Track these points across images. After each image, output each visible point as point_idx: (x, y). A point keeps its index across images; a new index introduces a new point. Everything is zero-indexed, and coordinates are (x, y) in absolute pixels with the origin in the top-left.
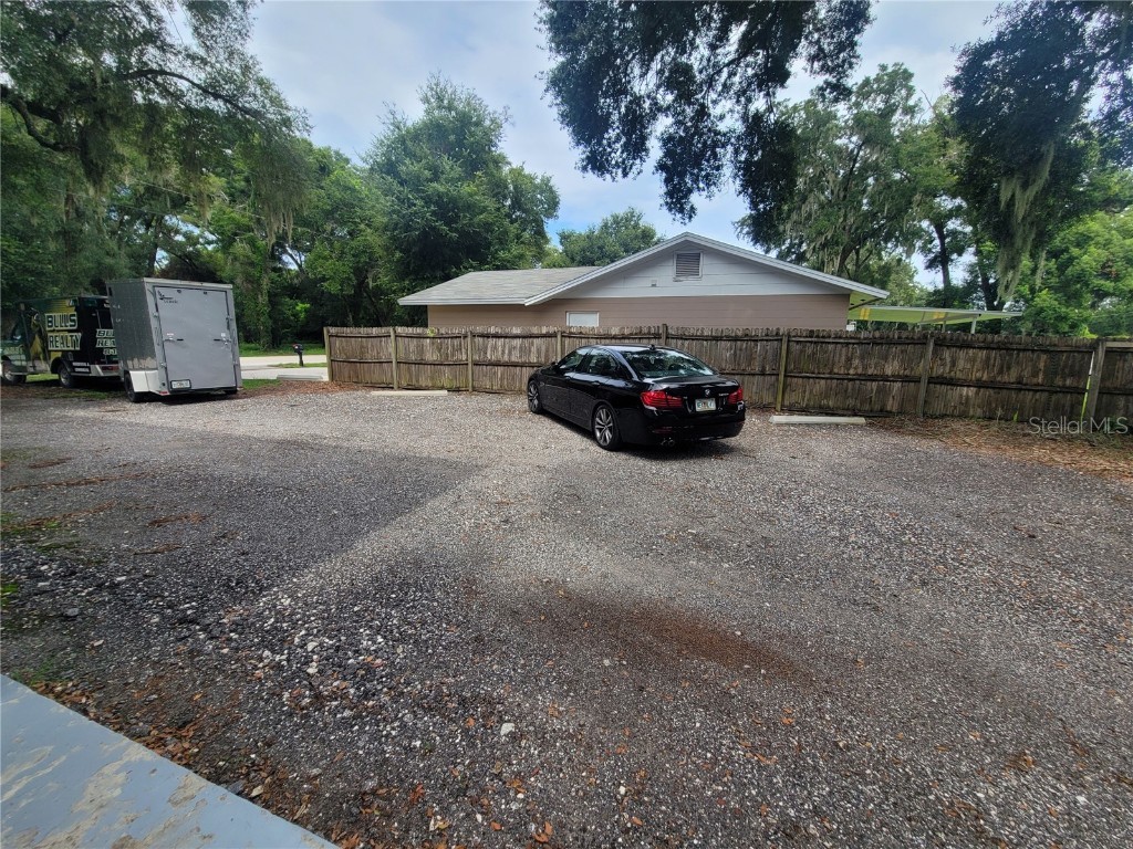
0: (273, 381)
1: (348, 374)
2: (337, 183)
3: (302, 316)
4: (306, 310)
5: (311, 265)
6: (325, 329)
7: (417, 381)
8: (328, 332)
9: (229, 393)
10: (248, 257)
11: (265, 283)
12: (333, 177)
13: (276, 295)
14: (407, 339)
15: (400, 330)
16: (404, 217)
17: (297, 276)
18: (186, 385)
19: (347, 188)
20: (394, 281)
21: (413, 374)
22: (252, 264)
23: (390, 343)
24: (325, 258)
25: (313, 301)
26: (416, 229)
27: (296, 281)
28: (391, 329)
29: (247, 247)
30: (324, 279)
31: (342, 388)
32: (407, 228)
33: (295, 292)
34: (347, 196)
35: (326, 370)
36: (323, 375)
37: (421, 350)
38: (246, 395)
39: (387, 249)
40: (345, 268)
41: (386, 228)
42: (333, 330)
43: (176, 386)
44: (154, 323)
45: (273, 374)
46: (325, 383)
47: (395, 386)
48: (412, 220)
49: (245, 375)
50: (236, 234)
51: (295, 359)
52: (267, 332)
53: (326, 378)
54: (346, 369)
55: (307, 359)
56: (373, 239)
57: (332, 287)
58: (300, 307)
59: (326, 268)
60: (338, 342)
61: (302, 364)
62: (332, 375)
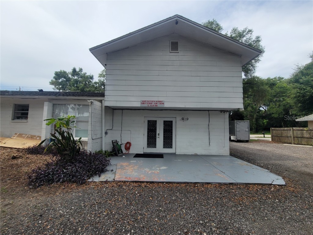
0: (256, 140)
1: (277, 139)
2: (279, 87)
3: (266, 123)
4: (267, 122)
5: (269, 110)
6: (271, 128)
7: (301, 143)
8: (272, 129)
9: (247, 141)
10: (251, 111)
11: (255, 116)
12: (277, 86)
13: (258, 119)
14: (297, 131)
15: (294, 128)
16: (302, 93)
17: (264, 113)
18: (240, 139)
19: (281, 88)
20: (298, 112)
21: (299, 140)
22: (252, 112)
23: (290, 132)
24: (273, 108)
25: (269, 119)
26: (307, 96)
27: (264, 115)
28: (291, 128)
29: (251, 108)
30: (273, 114)
31: (275, 143)
32: (304, 96)
33: (263, 117)
34: (282, 90)
35: (271, 138)
36: (270, 139)
37: (303, 134)
38: (250, 142)
39: (295, 103)
40: (281, 109)
41: (295, 97)
42: (273, 128)
43: (238, 139)
44: (235, 128)
45: (256, 139)
46: (270, 141)
47: (293, 143)
48: (305, 94)
49: (251, 139)
50: (248, 106)
51: (263, 136)
52: (255, 128)
53: (271, 140)
54: (276, 138)
55: (266, 136)
56: (290, 101)
57: (276, 116)
58: (265, 121)
59: (274, 110)
60: (274, 132)
61: (264, 137)
62: (272, 140)
